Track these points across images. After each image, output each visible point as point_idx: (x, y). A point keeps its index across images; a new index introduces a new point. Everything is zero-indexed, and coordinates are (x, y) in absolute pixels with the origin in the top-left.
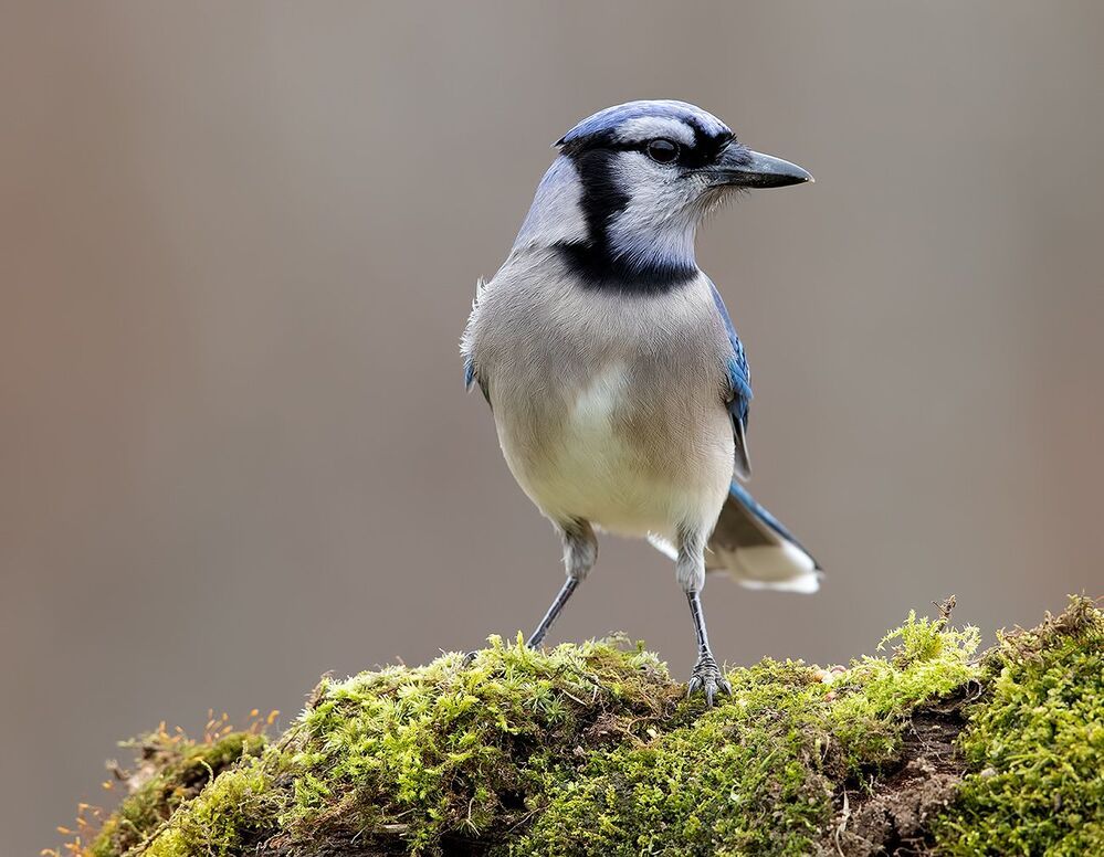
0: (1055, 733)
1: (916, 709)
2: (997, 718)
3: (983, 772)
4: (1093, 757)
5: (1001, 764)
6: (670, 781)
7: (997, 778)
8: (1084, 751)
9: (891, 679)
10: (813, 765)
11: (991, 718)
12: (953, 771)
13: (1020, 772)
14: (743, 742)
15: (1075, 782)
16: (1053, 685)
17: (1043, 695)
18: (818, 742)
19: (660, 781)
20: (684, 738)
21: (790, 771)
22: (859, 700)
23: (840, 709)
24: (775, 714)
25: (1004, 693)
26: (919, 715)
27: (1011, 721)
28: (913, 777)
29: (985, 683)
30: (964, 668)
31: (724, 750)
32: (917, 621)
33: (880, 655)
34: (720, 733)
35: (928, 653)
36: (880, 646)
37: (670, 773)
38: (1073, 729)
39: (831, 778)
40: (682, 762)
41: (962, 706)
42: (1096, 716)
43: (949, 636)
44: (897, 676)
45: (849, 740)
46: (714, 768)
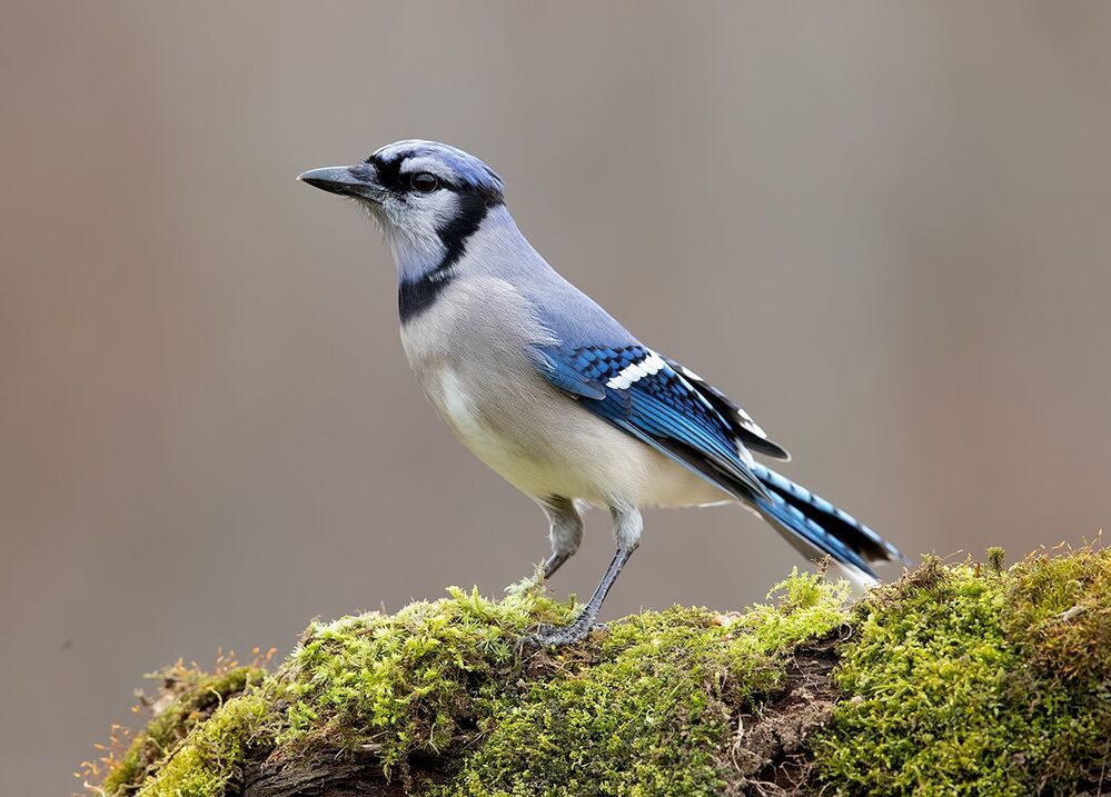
0: (912, 667)
1: (798, 647)
2: (864, 654)
3: (853, 699)
4: (943, 687)
5: (868, 693)
6: (597, 706)
7: (864, 704)
8: (935, 682)
9: (778, 623)
10: (714, 693)
11: (860, 655)
12: (828, 698)
13: (883, 699)
14: (656, 675)
15: (928, 707)
16: (910, 628)
17: (902, 636)
18: (718, 675)
19: (588, 707)
20: (608, 671)
21: (695, 699)
22: (752, 640)
23: (736, 648)
24: (683, 651)
25: (870, 635)
26: (800, 652)
27: (876, 657)
28: (796, 703)
29: (853, 625)
30: (838, 614)
31: (640, 681)
32: (799, 576)
33: (768, 603)
34: (637, 667)
35: (808, 601)
36: (768, 596)
37: (596, 700)
38: (926, 664)
39: (728, 704)
40: (606, 691)
41: (835, 644)
42: (945, 653)
43: (824, 588)
44: (783, 620)
45: (743, 673)
46: (632, 695)
